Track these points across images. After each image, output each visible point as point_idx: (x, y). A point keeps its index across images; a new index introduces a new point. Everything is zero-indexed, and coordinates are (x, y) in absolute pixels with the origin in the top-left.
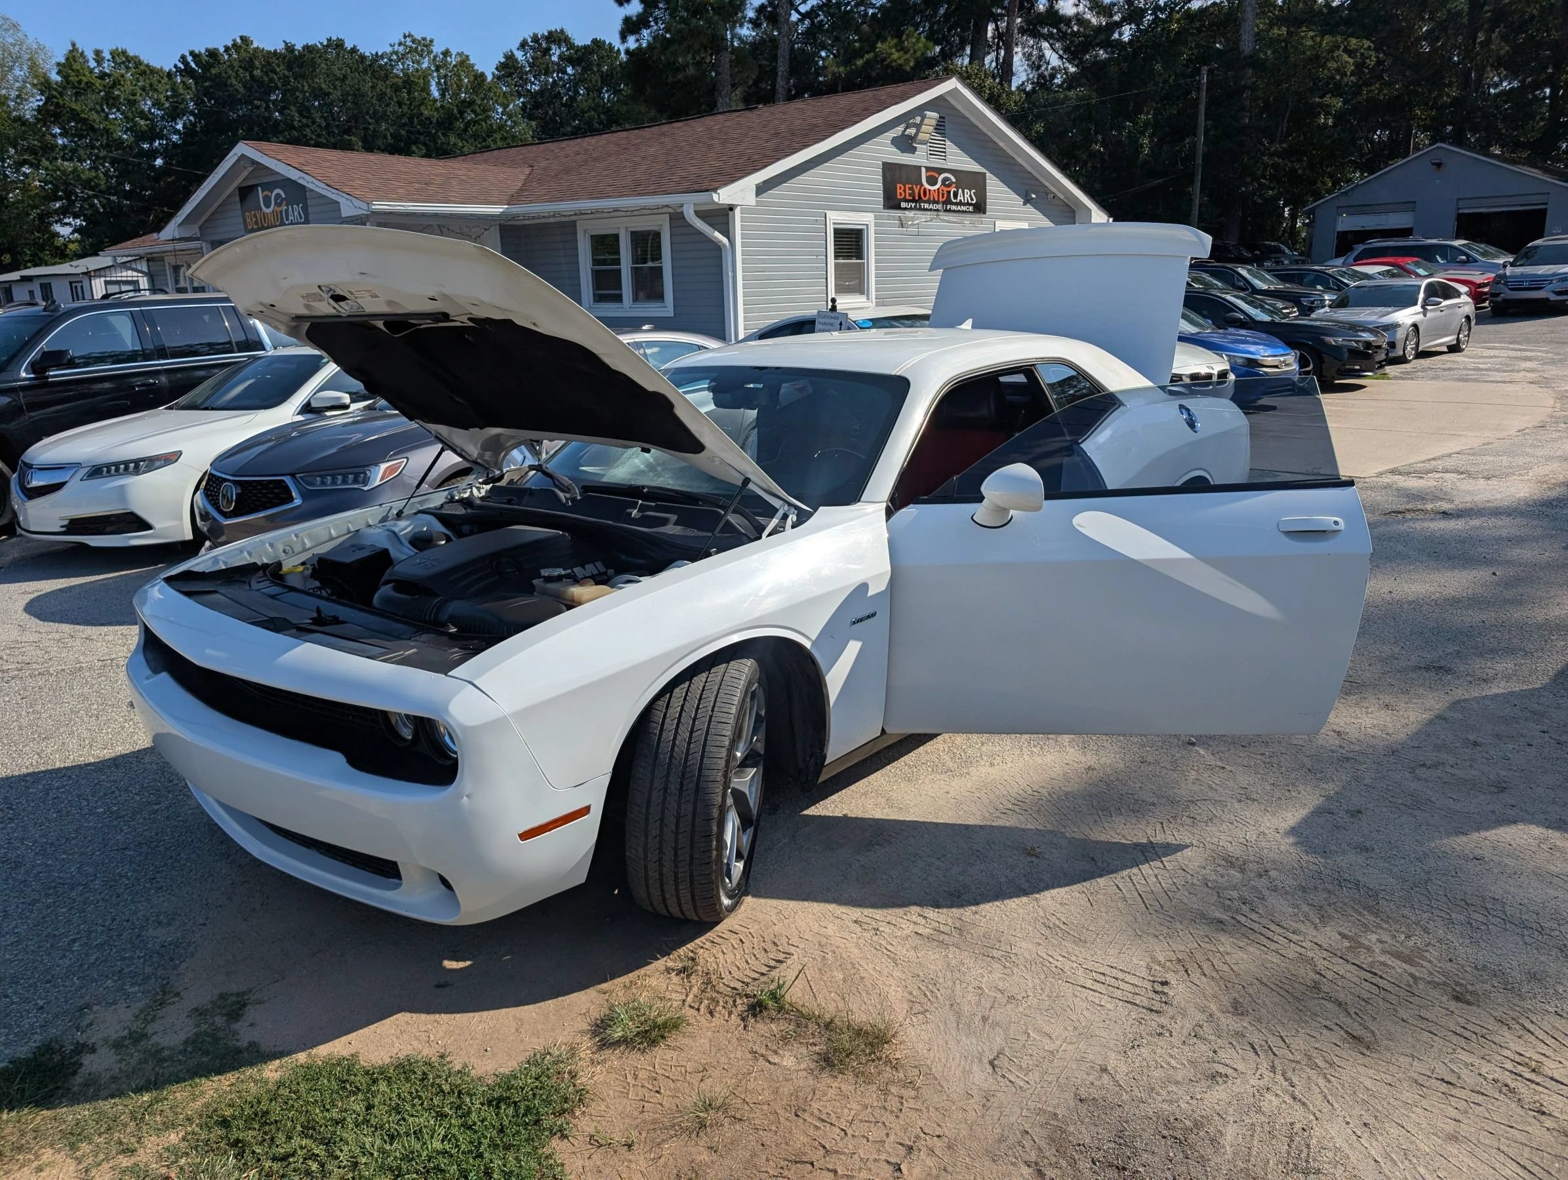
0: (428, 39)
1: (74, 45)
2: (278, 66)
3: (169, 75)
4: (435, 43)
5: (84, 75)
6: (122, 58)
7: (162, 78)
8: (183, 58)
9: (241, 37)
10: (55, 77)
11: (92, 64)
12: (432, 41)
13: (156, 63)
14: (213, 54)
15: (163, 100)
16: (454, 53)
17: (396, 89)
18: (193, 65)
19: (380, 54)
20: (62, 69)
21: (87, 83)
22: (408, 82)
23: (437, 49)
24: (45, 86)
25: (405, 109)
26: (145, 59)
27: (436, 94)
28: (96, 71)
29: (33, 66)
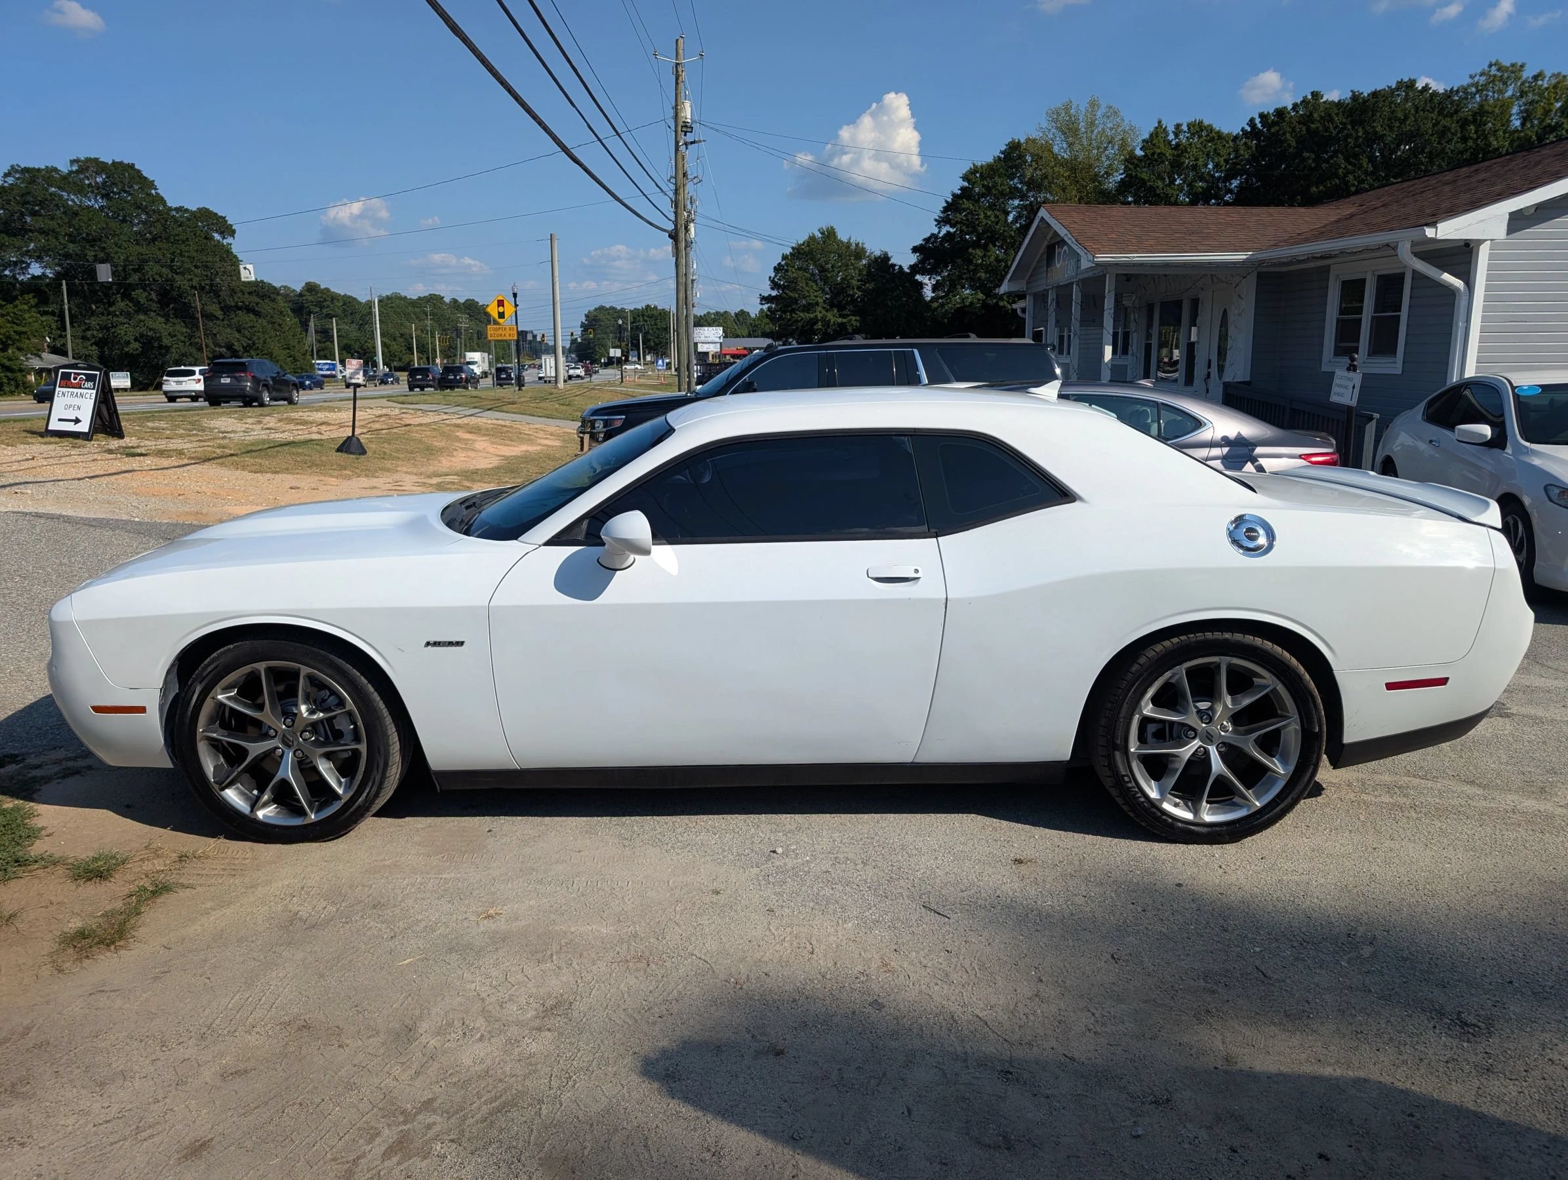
0: (1519, 64)
1: (1160, 122)
2: (1337, 114)
3: (1236, 138)
4: (1526, 67)
5: (1159, 148)
6: (1198, 128)
7: (1227, 142)
8: (1252, 122)
9: (1312, 93)
10: (1139, 153)
11: (1171, 137)
12: (1522, 66)
13: (1225, 130)
14: (1280, 113)
15: (1222, 162)
16: (1548, 74)
17: (1464, 123)
18: (1259, 126)
19: (1455, 89)
20: (1147, 144)
21: (1159, 154)
22: (1481, 113)
23: (1528, 74)
24: (1131, 160)
25: (1470, 143)
26: (1217, 127)
27: (1517, 123)
28: (1174, 143)
29: (1124, 145)
